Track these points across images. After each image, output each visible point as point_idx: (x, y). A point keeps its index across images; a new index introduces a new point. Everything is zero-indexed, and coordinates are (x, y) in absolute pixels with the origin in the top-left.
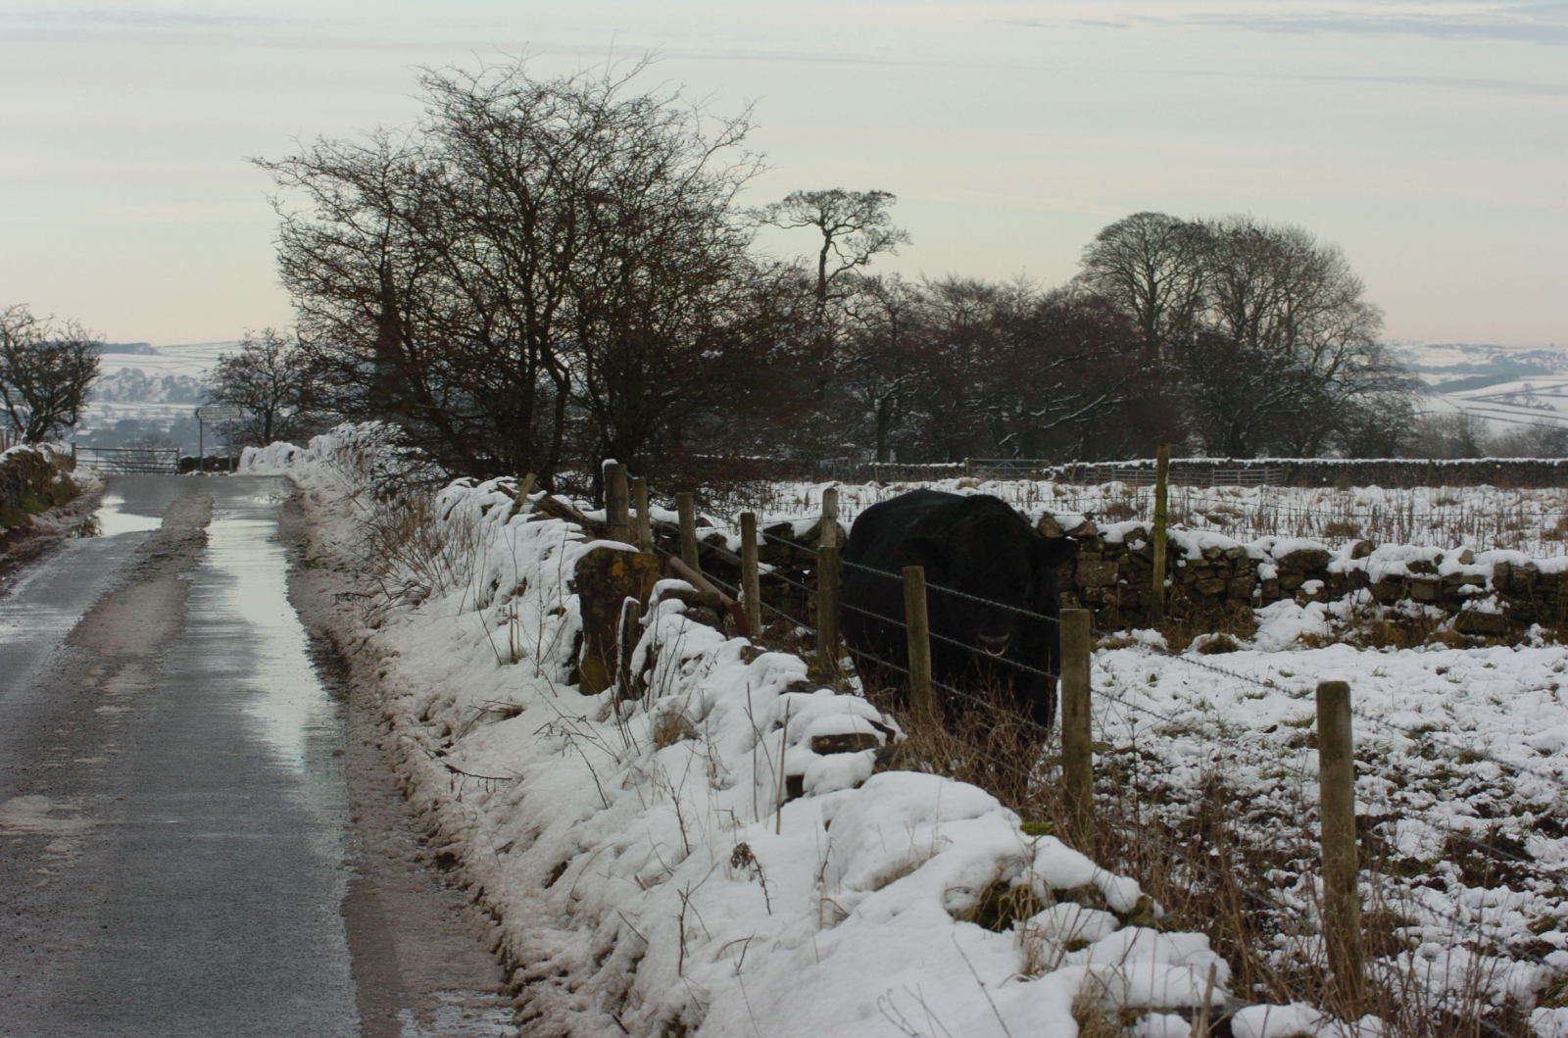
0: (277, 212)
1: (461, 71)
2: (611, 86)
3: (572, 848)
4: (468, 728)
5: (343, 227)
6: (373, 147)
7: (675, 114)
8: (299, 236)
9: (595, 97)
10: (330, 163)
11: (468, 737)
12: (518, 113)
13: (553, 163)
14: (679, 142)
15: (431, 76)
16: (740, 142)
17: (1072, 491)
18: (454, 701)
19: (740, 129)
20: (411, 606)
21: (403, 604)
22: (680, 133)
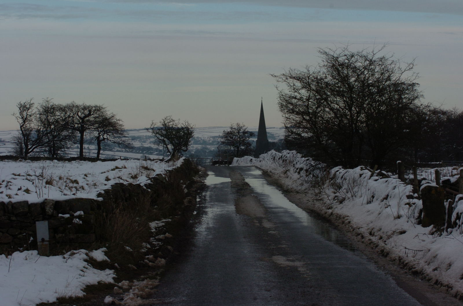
0: (277, 89)
1: (330, 49)
2: (374, 53)
5: (296, 94)
6: (305, 71)
8: (284, 97)
9: (370, 57)
10: (294, 76)
12: (347, 61)
13: (358, 75)
14: (395, 70)
15: (321, 51)
16: (412, 69)
18: (381, 229)
19: (411, 66)
20: (339, 203)
21: (337, 202)
22: (395, 67)
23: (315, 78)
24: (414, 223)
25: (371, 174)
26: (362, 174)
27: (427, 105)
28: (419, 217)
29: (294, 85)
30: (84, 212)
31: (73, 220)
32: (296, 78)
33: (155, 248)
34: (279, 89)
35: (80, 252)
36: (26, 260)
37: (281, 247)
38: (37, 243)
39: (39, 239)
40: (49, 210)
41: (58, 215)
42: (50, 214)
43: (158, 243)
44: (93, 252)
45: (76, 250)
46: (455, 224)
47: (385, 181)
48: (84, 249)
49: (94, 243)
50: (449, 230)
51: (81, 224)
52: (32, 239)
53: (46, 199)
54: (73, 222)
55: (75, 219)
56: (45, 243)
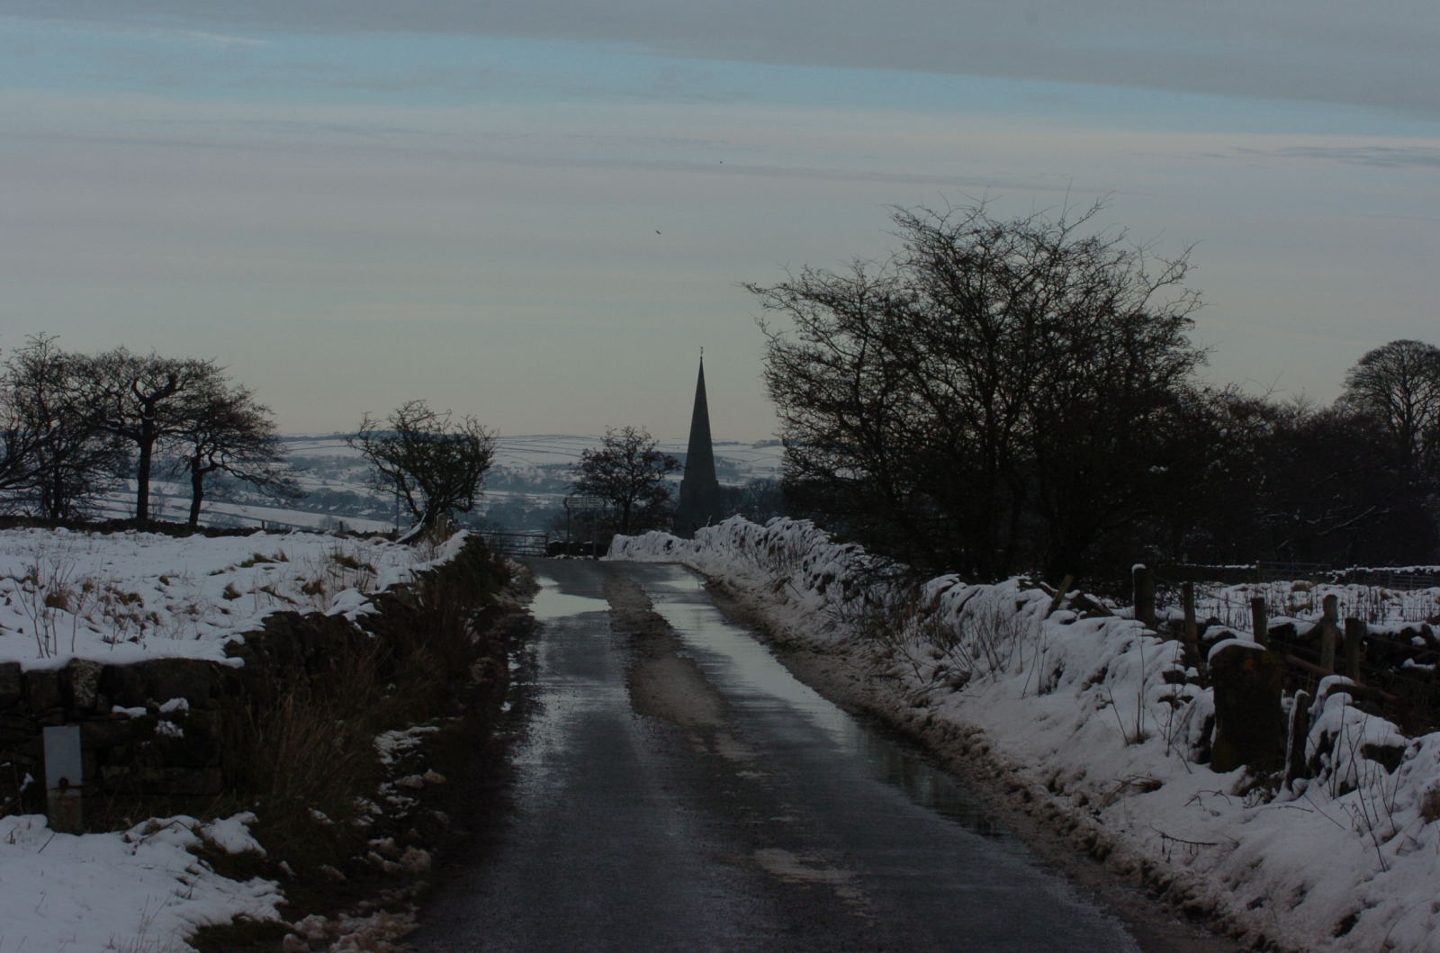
0: (764, 331)
1: (930, 211)
2: (1066, 227)
3: (1358, 904)
4: (1110, 800)
5: (821, 346)
6: (852, 275)
7: (1123, 254)
8: (783, 354)
9: (1052, 239)
10: (816, 290)
11: (1115, 807)
12: (980, 250)
13: (1015, 295)
14: (1127, 280)
15: (903, 215)
16: (1180, 280)
17: (1397, 596)
18: (1084, 774)
19: (1179, 269)
20: (950, 689)
21: (942, 686)
22: (1128, 271)
23: (880, 300)
24: (1186, 759)
25: (1053, 603)
26: (1025, 602)
27: (1223, 390)
28: (1204, 739)
29: (815, 319)
30: (190, 701)
31: (156, 725)
32: (822, 298)
33: (397, 816)
34: (770, 329)
35: (177, 825)
36: (11, 843)
37: (779, 821)
38: (46, 791)
39: (52, 780)
40: (84, 692)
41: (111, 708)
42: (87, 704)
43: (404, 799)
44: (214, 824)
45: (164, 817)
46: (1317, 765)
47: (1096, 626)
48: (189, 814)
49: (218, 798)
50: (1297, 782)
51: (179, 738)
52: (29, 778)
53: (75, 660)
54: (155, 732)
55: (163, 723)
56: (70, 793)
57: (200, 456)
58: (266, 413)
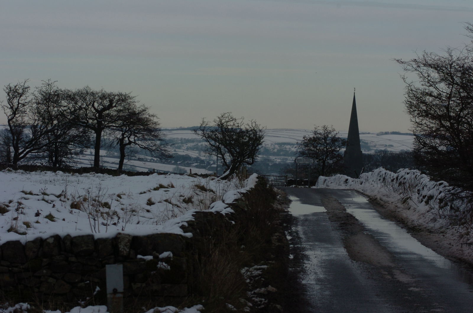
8: (414, 92)
10: (430, 62)
15: (470, 26)
23: (460, 67)
29: (429, 76)
30: (173, 253)
31: (158, 264)
32: (433, 66)
33: (259, 307)
34: (407, 80)
35: (168, 311)
38: (106, 295)
39: (109, 289)
40: (124, 249)
41: (136, 256)
42: (125, 254)
43: (261, 299)
44: (184, 310)
45: (162, 307)
48: (173, 306)
49: (186, 298)
51: (168, 270)
52: (98, 289)
53: (119, 234)
54: (157, 267)
55: (161, 263)
56: (118, 295)
57: (124, 138)
58: (155, 118)
